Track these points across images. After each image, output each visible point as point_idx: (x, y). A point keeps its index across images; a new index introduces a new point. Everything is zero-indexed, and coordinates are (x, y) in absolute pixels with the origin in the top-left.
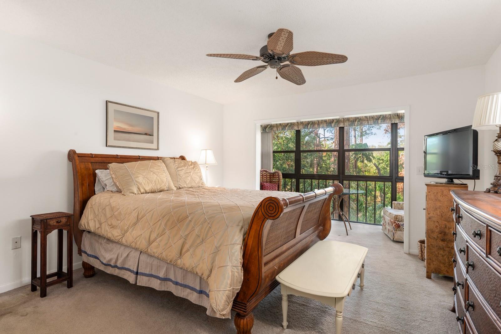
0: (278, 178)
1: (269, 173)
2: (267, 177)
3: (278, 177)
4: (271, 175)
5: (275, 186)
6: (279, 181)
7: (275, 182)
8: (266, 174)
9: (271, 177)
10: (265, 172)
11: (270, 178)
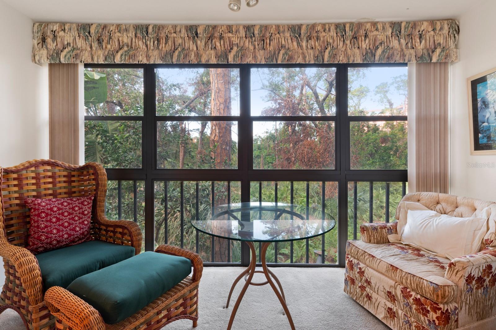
0: (94, 182)
1: (66, 169)
2: (58, 180)
3: (93, 179)
4: (73, 173)
5: (82, 203)
6: (96, 190)
7: (86, 192)
8: (54, 173)
9: (73, 179)
10: (49, 168)
11: (70, 182)
